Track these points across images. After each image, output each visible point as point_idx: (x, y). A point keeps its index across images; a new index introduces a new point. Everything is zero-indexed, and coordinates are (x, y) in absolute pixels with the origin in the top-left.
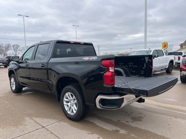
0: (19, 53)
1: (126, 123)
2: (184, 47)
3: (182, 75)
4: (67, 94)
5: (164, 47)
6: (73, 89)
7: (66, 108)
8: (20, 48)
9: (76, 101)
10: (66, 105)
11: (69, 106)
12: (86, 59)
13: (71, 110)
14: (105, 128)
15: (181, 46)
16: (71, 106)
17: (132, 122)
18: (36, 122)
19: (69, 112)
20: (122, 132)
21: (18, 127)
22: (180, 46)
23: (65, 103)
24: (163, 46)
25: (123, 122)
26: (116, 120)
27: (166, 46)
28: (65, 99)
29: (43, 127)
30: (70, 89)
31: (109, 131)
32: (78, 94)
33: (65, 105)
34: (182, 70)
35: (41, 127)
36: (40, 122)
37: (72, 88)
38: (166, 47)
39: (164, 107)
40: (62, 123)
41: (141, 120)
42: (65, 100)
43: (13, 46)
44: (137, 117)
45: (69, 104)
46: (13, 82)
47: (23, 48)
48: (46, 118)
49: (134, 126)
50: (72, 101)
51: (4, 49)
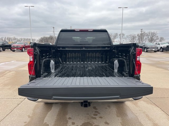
0: (123, 41)
43: (120, 35)
47: (127, 36)
51: (113, 37)
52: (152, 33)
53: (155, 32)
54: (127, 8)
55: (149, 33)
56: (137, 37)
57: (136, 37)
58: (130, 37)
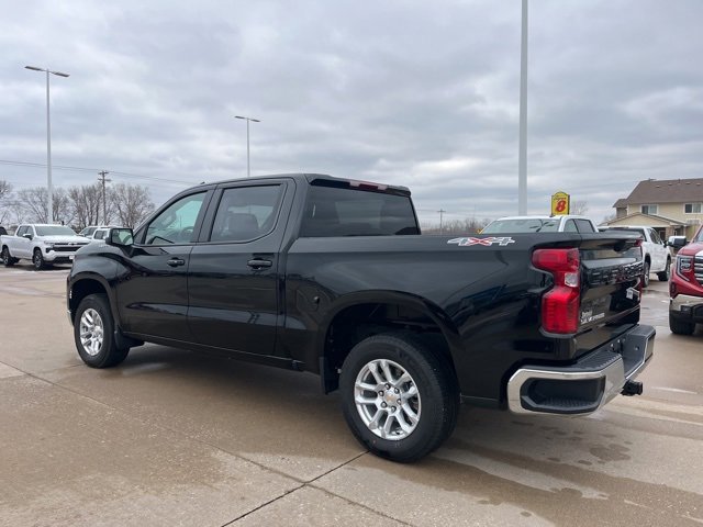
1: (585, 467)
2: (629, 211)
3: (679, 309)
4: (372, 366)
5: (557, 209)
6: (401, 347)
7: (367, 419)
8: (13, 196)
9: (413, 390)
10: (362, 405)
11: (380, 408)
12: (464, 242)
13: (388, 422)
14: (522, 481)
15: (618, 209)
16: (388, 409)
17: (600, 462)
18: (262, 467)
19: (377, 432)
20: (590, 493)
21: (211, 486)
22: (615, 209)
23: (359, 399)
24: (556, 205)
25: (571, 462)
26: (542, 458)
27: (566, 205)
28: (360, 384)
29: (305, 484)
30: (393, 348)
31: (546, 494)
32: (424, 364)
33: (359, 407)
34: (677, 291)
35: (295, 485)
36: (280, 469)
37: (397, 344)
38: (566, 210)
39: (669, 414)
40: (361, 470)
41: (629, 458)
42: (360, 388)
44: (607, 446)
45: (378, 402)
46: (89, 326)
47: (23, 194)
48: (293, 454)
49: (615, 475)
50: (392, 389)
52: (130, 191)
53: (143, 188)
54: (66, 76)
55: (122, 191)
56: (71, 200)
57: (66, 201)
58: (36, 199)
